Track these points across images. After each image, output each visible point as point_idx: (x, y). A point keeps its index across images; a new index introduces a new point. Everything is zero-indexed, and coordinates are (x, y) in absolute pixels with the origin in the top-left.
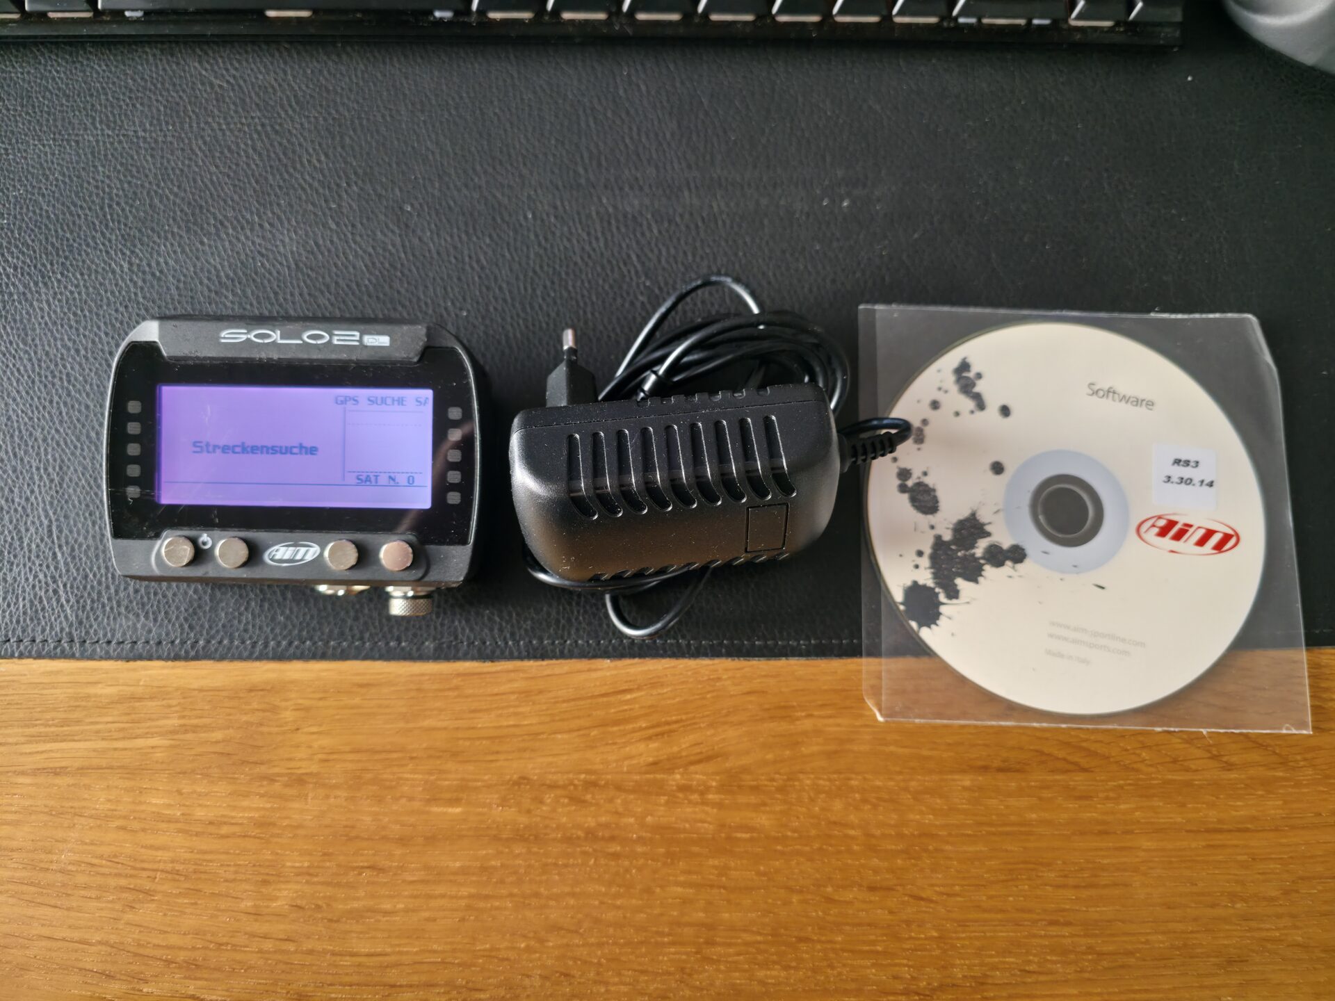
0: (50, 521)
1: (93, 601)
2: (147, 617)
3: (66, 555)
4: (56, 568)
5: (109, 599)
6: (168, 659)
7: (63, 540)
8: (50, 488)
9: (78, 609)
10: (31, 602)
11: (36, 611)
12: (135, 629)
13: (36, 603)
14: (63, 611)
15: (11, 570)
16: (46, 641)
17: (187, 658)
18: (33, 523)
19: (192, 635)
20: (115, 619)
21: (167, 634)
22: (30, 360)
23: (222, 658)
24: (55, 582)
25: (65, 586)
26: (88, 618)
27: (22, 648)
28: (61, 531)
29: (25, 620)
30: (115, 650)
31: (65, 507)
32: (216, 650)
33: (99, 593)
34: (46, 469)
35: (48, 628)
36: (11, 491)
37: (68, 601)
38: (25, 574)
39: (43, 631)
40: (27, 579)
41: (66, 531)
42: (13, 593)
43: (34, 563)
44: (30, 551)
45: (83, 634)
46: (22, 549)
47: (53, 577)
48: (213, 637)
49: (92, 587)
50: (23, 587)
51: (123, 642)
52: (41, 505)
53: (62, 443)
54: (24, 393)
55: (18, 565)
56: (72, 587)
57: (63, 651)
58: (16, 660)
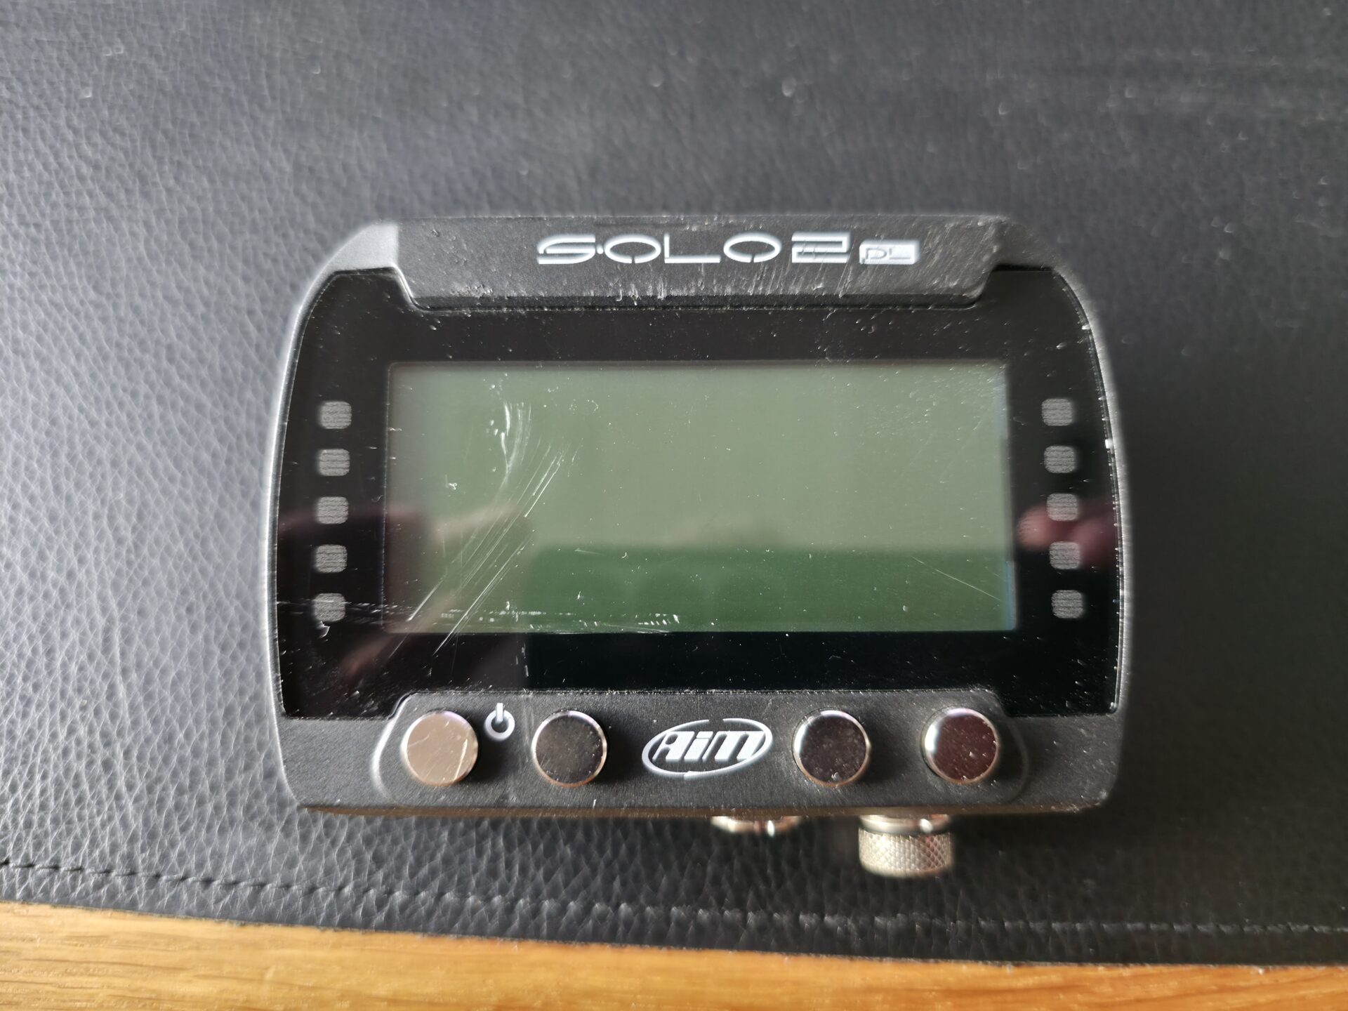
0: (111, 620)
1: (180, 791)
2: (287, 831)
3: (136, 689)
4: (113, 716)
5: (214, 788)
6: (328, 924)
7: (132, 659)
8: (117, 555)
9: (150, 804)
10: (58, 784)
11: (66, 804)
12: (262, 859)
13: (68, 785)
14: (121, 808)
15: (25, 715)
16: (81, 869)
17: (366, 925)
18: (77, 622)
19: (380, 876)
20: (222, 831)
21: (328, 872)
22: (104, 320)
23: (443, 930)
24: (107, 744)
25: (127, 753)
26: (167, 825)
27: (31, 881)
28: (127, 640)
29: (41, 824)
30: (218, 901)
31: (143, 593)
32: (430, 913)
33: (194, 773)
34: (111, 518)
35: (86, 843)
36: (42, 557)
37: (130, 787)
38: (52, 724)
39: (77, 847)
40: (54, 736)
41: (138, 641)
42: (24, 763)
43: (70, 704)
44: (66, 678)
45: (156, 859)
46: (50, 673)
47: (104, 735)
48: (424, 885)
49: (181, 761)
50: (45, 752)
51: (236, 883)
52: (96, 586)
53: (148, 472)
54: (87, 379)
55: (39, 706)
56: (140, 758)
57: (112, 895)
58: (16, 906)
